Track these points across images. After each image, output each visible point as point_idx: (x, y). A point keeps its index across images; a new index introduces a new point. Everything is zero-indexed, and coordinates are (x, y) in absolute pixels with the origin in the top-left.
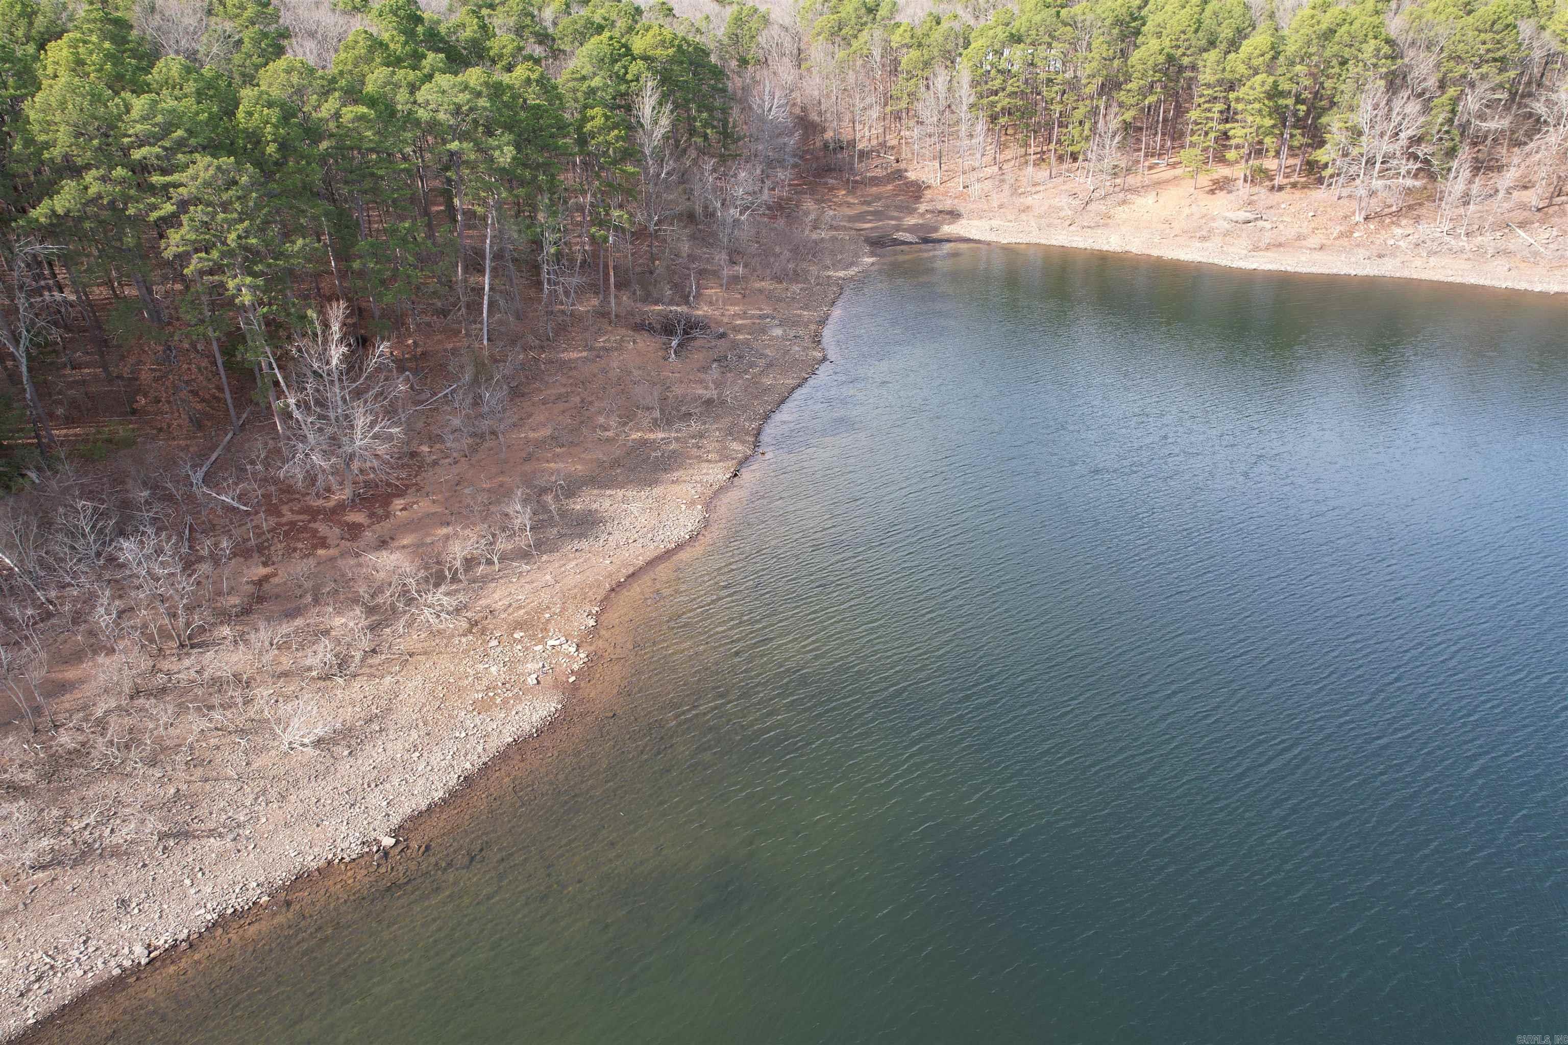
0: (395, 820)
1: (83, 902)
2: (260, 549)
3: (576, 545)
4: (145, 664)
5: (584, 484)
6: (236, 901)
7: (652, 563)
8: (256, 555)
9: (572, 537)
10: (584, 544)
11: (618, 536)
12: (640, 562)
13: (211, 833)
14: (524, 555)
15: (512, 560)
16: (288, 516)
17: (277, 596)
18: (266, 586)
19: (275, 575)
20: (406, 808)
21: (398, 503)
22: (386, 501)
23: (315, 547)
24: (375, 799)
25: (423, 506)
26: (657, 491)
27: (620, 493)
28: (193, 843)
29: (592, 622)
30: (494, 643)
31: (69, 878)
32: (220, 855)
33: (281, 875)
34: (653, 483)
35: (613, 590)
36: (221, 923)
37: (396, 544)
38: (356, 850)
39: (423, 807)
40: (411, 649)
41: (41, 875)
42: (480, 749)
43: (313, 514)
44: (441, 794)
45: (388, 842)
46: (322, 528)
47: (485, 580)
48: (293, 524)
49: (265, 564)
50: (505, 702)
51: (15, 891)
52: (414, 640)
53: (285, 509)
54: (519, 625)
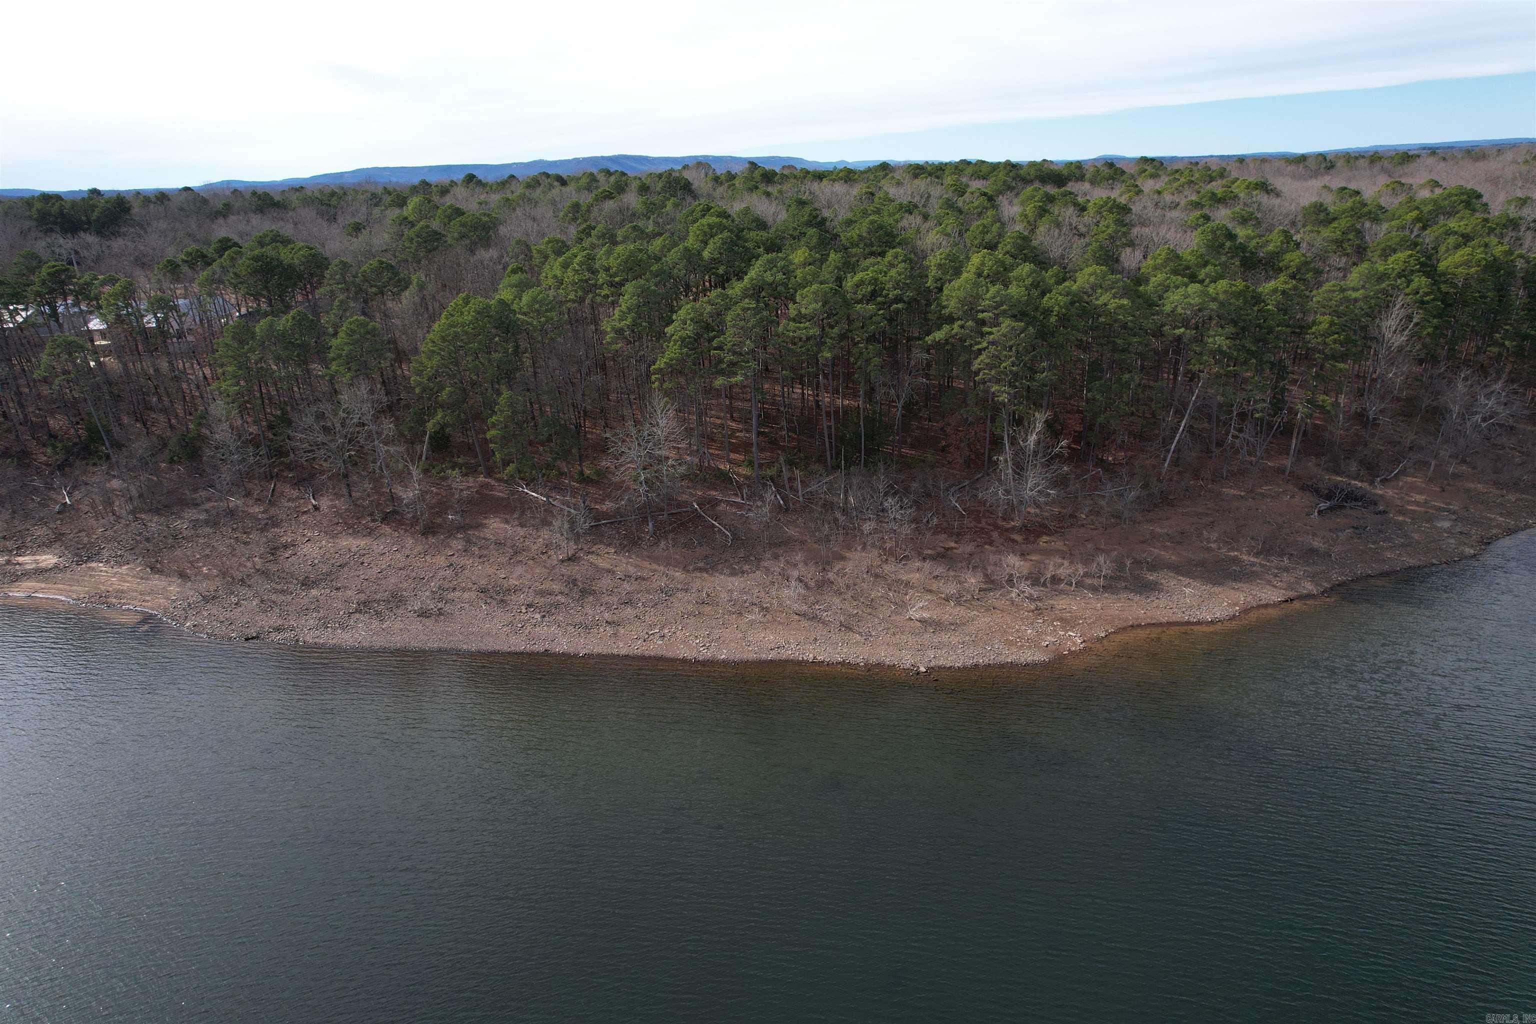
0: (932, 664)
1: (804, 633)
2: (958, 534)
3: (1131, 596)
4: (877, 562)
5: (1168, 568)
6: (851, 659)
7: (1170, 624)
8: (954, 537)
9: (1132, 591)
10: (1137, 598)
11: (1162, 603)
12: (1164, 620)
13: (860, 633)
14: (1094, 589)
15: (1086, 589)
16: (983, 524)
17: (951, 558)
18: (949, 552)
19: (956, 548)
20: (941, 662)
21: (1045, 538)
22: (1039, 535)
23: (986, 543)
24: (931, 654)
25: (1059, 545)
26: (1217, 589)
27: (1188, 580)
28: (850, 633)
29: (1103, 635)
30: (1040, 621)
31: (805, 623)
32: (857, 642)
33: (873, 660)
34: (1215, 583)
35: (1132, 626)
36: (843, 663)
37: (1028, 557)
38: (908, 666)
39: (948, 666)
40: (996, 606)
41: (797, 617)
42: (992, 657)
43: (997, 527)
44: (959, 665)
45: (923, 669)
46: (995, 535)
47: (1062, 592)
48: (982, 529)
49: (956, 542)
50: (1022, 646)
51: (787, 618)
52: (1001, 603)
53: (983, 520)
54: (1061, 620)
